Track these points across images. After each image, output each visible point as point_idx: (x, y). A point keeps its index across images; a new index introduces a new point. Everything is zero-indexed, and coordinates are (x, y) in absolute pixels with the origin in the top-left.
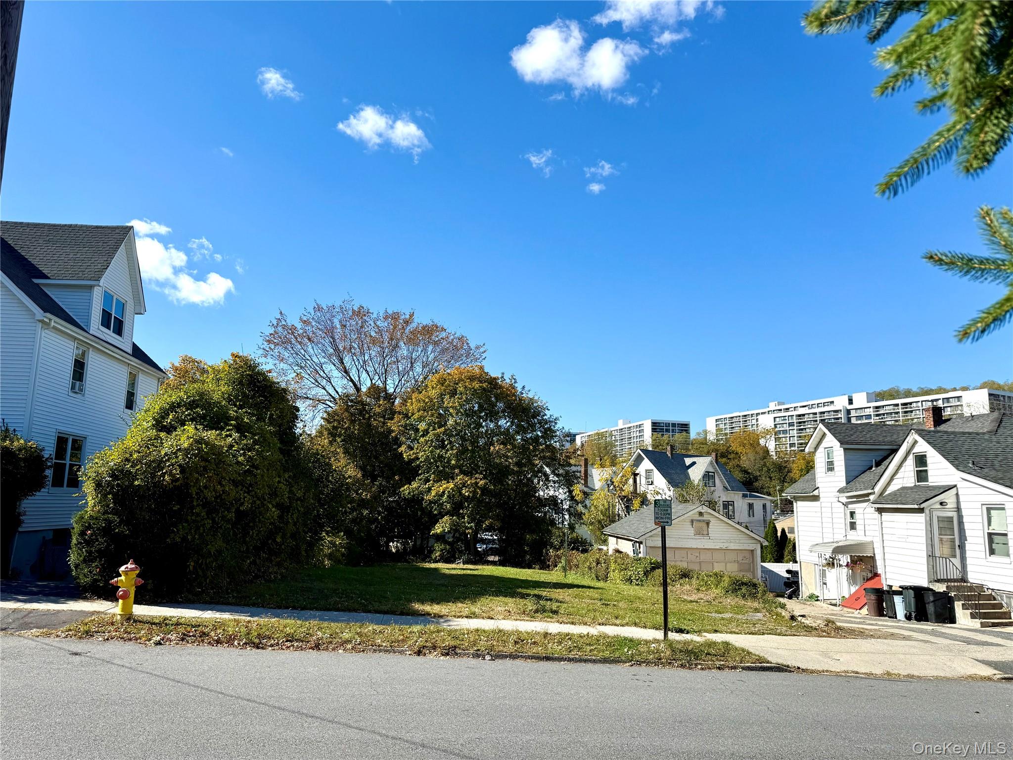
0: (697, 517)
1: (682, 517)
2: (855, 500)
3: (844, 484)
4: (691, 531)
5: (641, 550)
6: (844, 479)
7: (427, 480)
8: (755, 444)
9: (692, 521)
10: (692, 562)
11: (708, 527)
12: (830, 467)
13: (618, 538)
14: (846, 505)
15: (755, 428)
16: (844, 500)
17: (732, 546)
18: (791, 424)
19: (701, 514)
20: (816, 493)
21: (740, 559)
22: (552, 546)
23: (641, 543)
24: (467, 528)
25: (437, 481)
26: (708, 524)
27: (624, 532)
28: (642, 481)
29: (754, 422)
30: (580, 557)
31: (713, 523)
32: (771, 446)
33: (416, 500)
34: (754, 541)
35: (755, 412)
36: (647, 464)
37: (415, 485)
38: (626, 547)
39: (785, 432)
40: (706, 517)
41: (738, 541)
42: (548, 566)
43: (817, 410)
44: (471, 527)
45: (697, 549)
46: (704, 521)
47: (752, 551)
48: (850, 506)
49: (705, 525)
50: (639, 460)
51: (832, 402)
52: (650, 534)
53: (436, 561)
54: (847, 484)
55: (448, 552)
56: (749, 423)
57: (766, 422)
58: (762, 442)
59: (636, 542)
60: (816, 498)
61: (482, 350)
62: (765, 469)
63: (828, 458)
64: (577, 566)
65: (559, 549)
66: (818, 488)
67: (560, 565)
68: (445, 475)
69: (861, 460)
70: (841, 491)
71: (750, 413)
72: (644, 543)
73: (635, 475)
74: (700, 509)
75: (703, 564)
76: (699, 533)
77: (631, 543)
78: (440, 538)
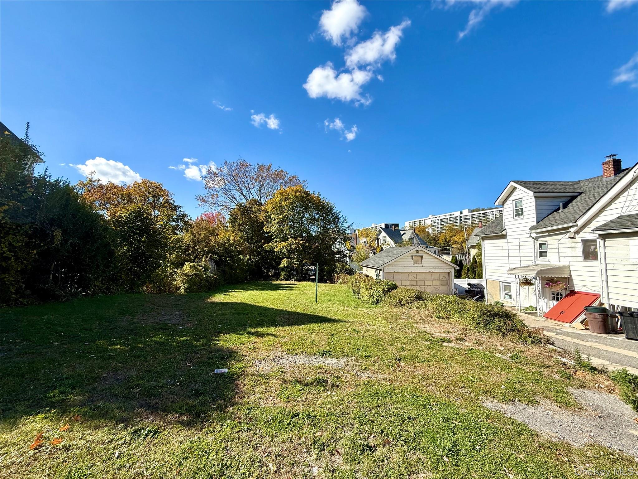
0: (415, 254)
1: (406, 254)
2: (547, 234)
3: (535, 223)
4: (412, 262)
5: (381, 274)
6: (535, 219)
7: (276, 242)
8: (424, 231)
9: (412, 256)
10: (411, 280)
11: (422, 259)
12: (519, 213)
13: (367, 267)
14: (536, 239)
15: (424, 225)
16: (534, 235)
17: (437, 271)
18: (438, 223)
19: (418, 252)
20: (504, 233)
21: (441, 278)
22: (336, 272)
23: (381, 270)
24: (295, 264)
25: (280, 242)
26: (422, 257)
27: (371, 264)
28: (381, 242)
29: (423, 223)
30: (348, 277)
31: (426, 257)
32: (430, 231)
33: (272, 251)
34: (451, 267)
35: (424, 219)
36: (383, 234)
37: (270, 244)
38: (372, 273)
39: (435, 226)
40: (421, 254)
41: (440, 267)
42: (334, 282)
43: (448, 217)
44: (297, 264)
45: (415, 272)
46: (419, 256)
47: (449, 273)
48: (539, 239)
49: (420, 258)
50: (380, 232)
51: (454, 214)
52: (386, 265)
53: (282, 280)
54: (537, 223)
55: (288, 276)
56: (421, 223)
57: (428, 222)
58: (427, 230)
59: (378, 269)
60: (504, 237)
61: (306, 183)
62: (428, 240)
63: (516, 207)
64: (346, 282)
65: (340, 273)
66: (506, 229)
67: (339, 281)
68: (285, 239)
69: (549, 205)
70: (532, 228)
71: (422, 219)
72: (382, 270)
73: (378, 239)
74: (417, 249)
75: (418, 282)
76: (416, 263)
77: (375, 270)
78: (283, 269)
